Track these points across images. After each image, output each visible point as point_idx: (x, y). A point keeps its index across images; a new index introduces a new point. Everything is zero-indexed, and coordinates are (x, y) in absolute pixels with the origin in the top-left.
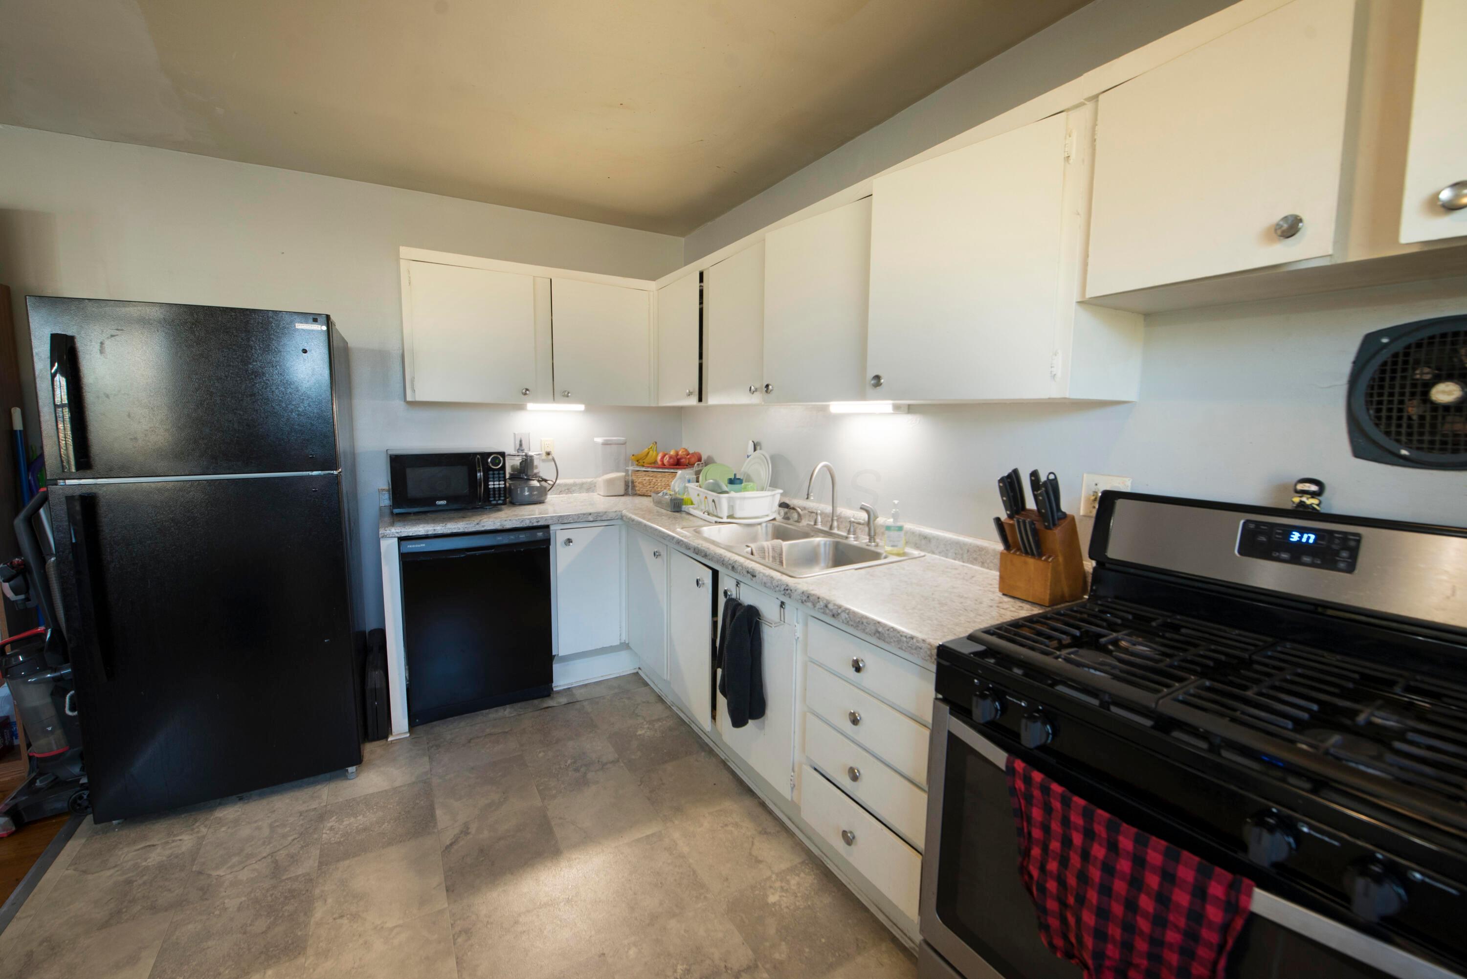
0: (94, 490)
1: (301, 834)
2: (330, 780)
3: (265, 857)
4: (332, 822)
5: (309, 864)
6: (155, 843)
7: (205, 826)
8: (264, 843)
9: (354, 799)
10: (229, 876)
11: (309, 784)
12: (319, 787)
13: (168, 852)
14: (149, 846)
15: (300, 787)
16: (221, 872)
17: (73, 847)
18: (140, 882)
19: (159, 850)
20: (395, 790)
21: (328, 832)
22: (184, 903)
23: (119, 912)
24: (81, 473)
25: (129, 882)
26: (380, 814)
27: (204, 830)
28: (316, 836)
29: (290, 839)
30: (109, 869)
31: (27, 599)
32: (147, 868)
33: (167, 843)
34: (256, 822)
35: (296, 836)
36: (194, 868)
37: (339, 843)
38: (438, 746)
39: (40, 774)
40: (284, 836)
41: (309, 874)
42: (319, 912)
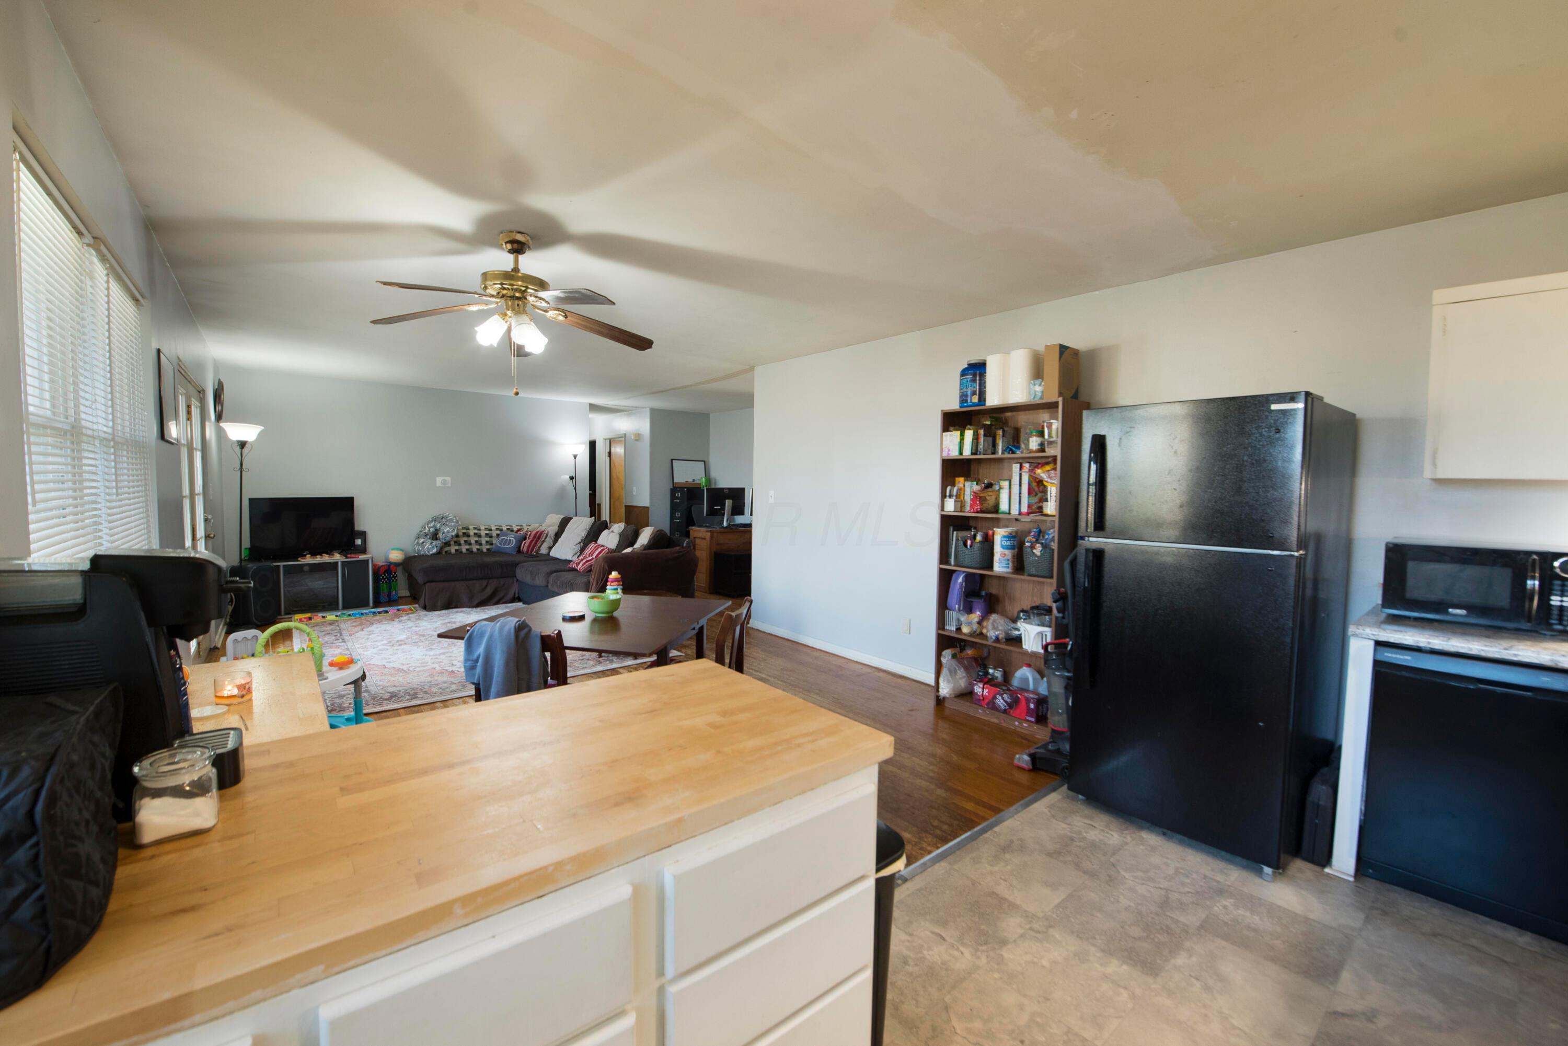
0: (1103, 547)
1: (1198, 892)
2: (1245, 867)
3: (1161, 888)
4: (1228, 902)
5: (1192, 919)
6: (1096, 826)
7: (1131, 837)
8: (1165, 878)
9: (1259, 899)
10: (1130, 882)
11: (1223, 859)
12: (1232, 867)
13: (1101, 838)
14: (1092, 826)
15: (1215, 856)
16: (1127, 875)
17: (1053, 797)
18: (1078, 844)
19: (1096, 832)
20: (1307, 920)
21: (1221, 908)
22: (1096, 877)
23: (1060, 853)
24: (1097, 533)
25: (1072, 839)
26: (1279, 929)
27: (1129, 839)
28: (1208, 903)
29: (1187, 889)
30: (1066, 823)
31: (1063, 618)
32: (1085, 838)
33: (1103, 831)
34: (1168, 858)
35: (1193, 891)
36: (1112, 860)
37: (1226, 923)
38: (1385, 913)
39: (1054, 742)
40: (1183, 884)
41: (1188, 926)
42: (1181, 960)
